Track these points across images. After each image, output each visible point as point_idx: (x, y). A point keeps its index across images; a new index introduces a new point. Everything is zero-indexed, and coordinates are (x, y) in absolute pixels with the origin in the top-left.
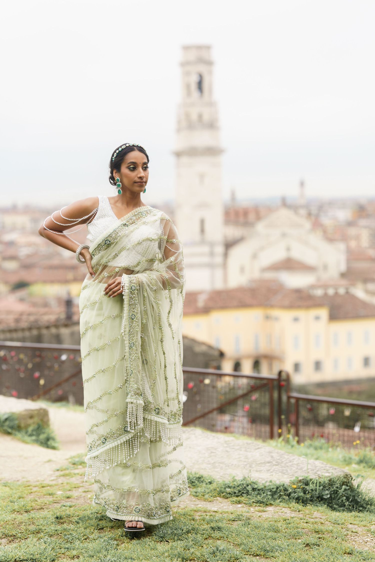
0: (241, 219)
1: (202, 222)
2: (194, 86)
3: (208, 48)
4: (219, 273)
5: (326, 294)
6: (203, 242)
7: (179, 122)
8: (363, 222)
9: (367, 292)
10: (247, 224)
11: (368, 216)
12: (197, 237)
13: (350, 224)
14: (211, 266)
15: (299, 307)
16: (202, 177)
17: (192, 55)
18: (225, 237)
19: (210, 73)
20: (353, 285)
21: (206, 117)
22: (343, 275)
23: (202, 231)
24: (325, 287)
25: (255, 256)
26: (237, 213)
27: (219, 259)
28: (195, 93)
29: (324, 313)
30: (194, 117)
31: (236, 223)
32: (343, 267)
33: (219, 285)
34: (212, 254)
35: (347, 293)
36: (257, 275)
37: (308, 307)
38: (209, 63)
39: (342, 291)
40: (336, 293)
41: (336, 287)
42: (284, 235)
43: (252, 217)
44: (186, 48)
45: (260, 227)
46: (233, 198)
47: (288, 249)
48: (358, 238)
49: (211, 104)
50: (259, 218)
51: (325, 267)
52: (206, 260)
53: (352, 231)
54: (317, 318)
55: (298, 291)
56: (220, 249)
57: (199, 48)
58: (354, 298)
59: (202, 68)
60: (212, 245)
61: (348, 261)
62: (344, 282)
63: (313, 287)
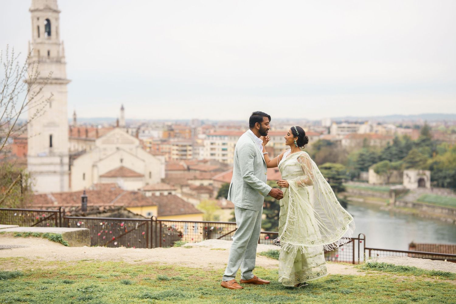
0: (83, 137)
1: (51, 137)
2: (42, 29)
4: (66, 179)
5: (154, 196)
6: (52, 154)
10: (88, 140)
12: (47, 149)
14: (62, 174)
16: (51, 102)
17: (41, 5)
18: (70, 151)
19: (57, 19)
20: (174, 189)
21: (53, 54)
22: (163, 181)
23: (51, 145)
24: (153, 190)
25: (94, 166)
26: (79, 131)
27: (66, 168)
28: (44, 35)
29: (154, 210)
30: (44, 53)
31: (79, 140)
32: (163, 176)
33: (66, 189)
34: (62, 164)
35: (170, 194)
36: (96, 181)
37: (142, 207)
38: (57, 12)
39: (165, 193)
40: (162, 195)
41: (161, 191)
42: (118, 149)
43: (92, 134)
45: (99, 142)
46: (75, 118)
47: (122, 161)
49: (59, 44)
50: (98, 136)
51: (150, 175)
52: (58, 168)
55: (134, 193)
56: (66, 160)
59: (50, 15)
61: (166, 170)
62: (166, 186)
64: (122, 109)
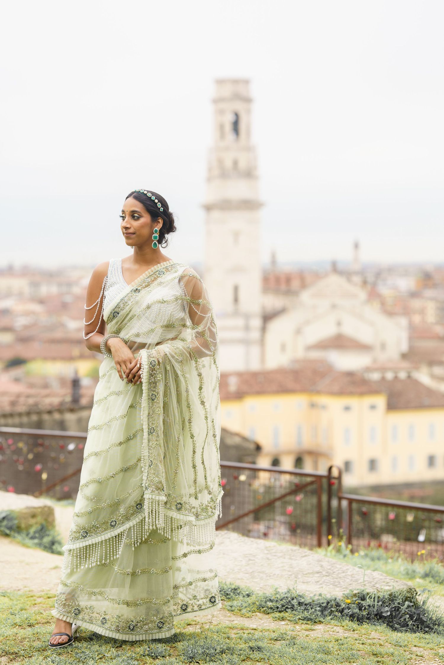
0: (283, 287)
1: (236, 289)
2: (228, 127)
3: (246, 82)
4: (255, 350)
5: (383, 379)
6: (236, 313)
7: (210, 170)
8: (429, 293)
9: (433, 377)
10: (289, 293)
11: (435, 286)
12: (229, 307)
13: (414, 295)
14: (246, 342)
15: (351, 394)
16: (236, 235)
17: (227, 91)
18: (264, 308)
19: (249, 112)
20: (417, 368)
21: (243, 164)
22: (404, 356)
23: (236, 300)
24: (383, 370)
25: (298, 331)
26: (278, 280)
27: (255, 335)
28: (230, 136)
29: (381, 401)
30: (228, 164)
31: (277, 291)
32: (404, 347)
33: (255, 366)
34: (247, 328)
35: (409, 377)
36: (300, 354)
37: (362, 394)
38: (248, 100)
39: (402, 375)
40: (396, 378)
41: (396, 371)
42: (334, 307)
43: (295, 284)
44: (220, 82)
45: (305, 296)
46: (274, 262)
47: (339, 324)
48: (422, 312)
49: (249, 149)
50: (304, 285)
51: (383, 346)
52: (239, 334)
53: (416, 304)
54: (373, 407)
55: (350, 374)
56: (256, 323)
57: (236, 82)
58: (417, 383)
59: (239, 106)
60: (247, 317)
61: (411, 339)
62: (405, 364)
63: (368, 369)
64: (356, 246)
